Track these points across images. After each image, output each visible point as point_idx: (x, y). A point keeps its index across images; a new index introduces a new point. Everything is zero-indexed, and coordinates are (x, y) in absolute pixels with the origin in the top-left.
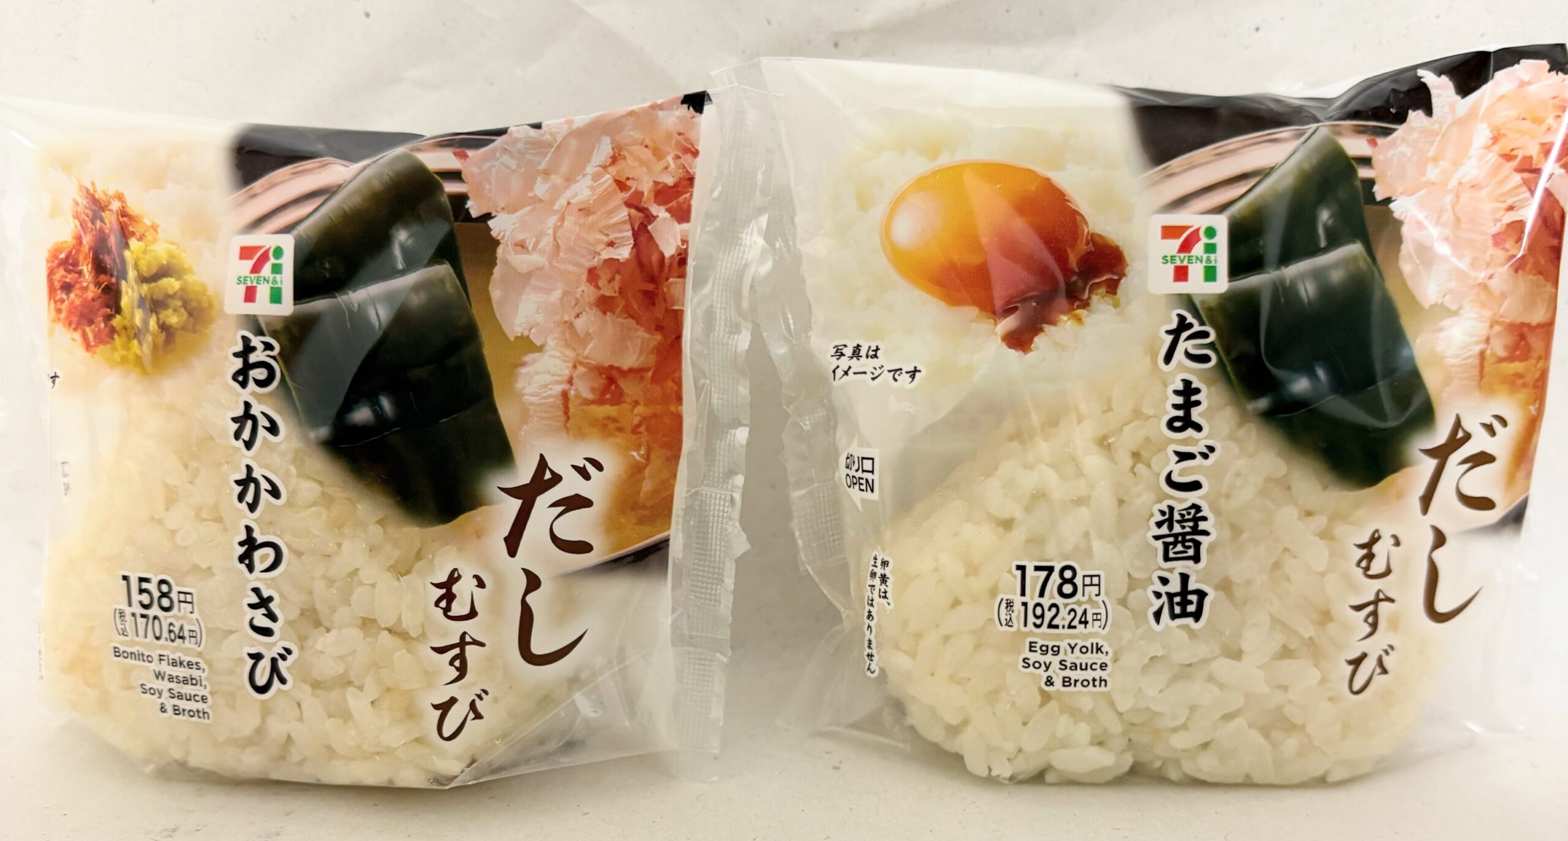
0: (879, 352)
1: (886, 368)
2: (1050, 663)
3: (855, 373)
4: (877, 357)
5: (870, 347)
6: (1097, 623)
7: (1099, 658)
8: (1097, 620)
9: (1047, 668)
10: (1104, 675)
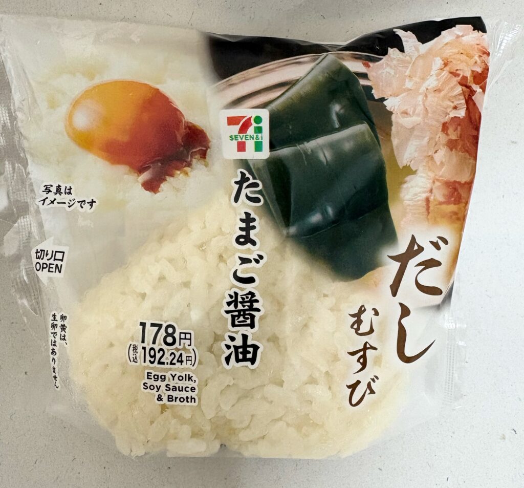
0: (71, 190)
1: (76, 200)
2: (160, 386)
3: (58, 203)
4: (71, 194)
5: (66, 187)
6: (189, 362)
7: (190, 384)
8: (189, 360)
9: (158, 389)
10: (194, 395)
